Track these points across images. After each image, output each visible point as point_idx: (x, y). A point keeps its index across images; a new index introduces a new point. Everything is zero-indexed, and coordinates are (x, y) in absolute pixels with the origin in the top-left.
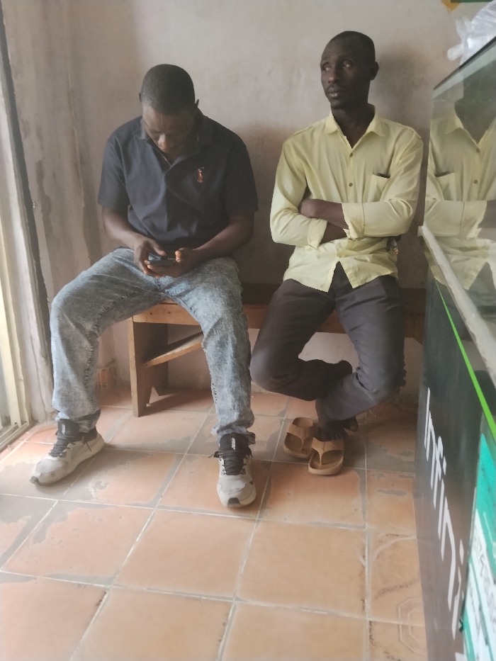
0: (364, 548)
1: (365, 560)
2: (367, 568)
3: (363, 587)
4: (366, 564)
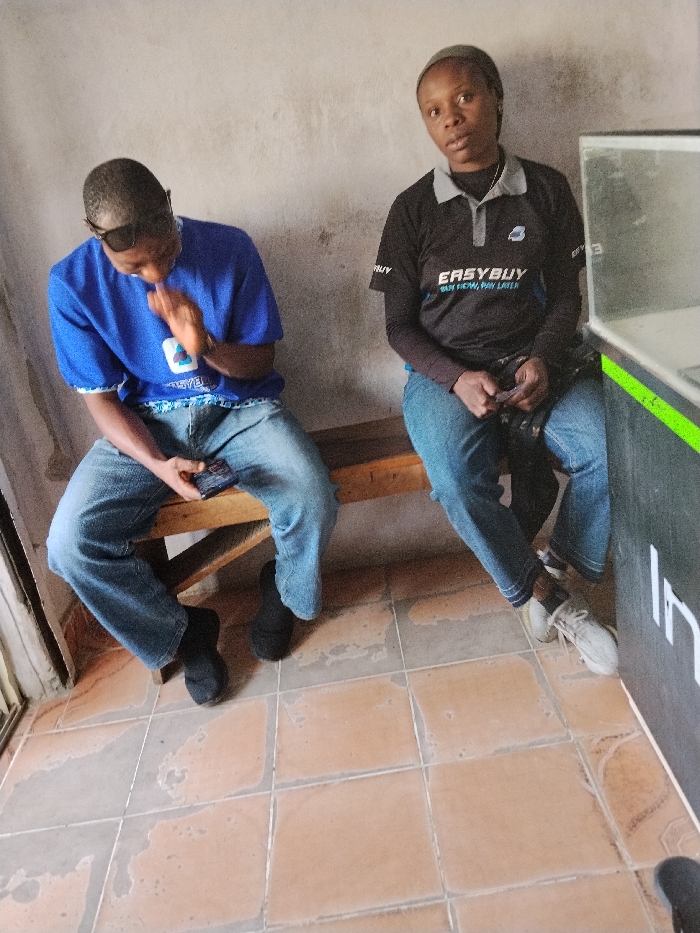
0: (582, 767)
1: (590, 785)
2: (598, 796)
3: (605, 825)
4: (594, 790)
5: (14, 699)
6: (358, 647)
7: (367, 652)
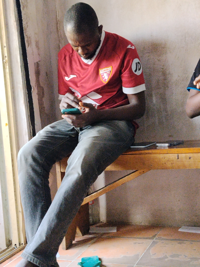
5: (23, 241)
6: (186, 256)
7: (189, 259)
